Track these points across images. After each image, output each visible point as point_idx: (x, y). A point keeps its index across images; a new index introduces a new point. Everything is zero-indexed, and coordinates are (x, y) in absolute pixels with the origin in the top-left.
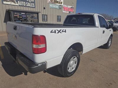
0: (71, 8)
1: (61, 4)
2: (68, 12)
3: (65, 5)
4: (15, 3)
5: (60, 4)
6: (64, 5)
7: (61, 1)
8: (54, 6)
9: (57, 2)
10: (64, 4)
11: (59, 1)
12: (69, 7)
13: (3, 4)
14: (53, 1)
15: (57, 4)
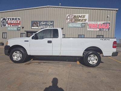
0: (104, 23)
2: (98, 30)
3: (92, 22)
4: (38, 27)
5: (83, 22)
6: (89, 22)
7: (84, 19)
8: (75, 25)
11: (81, 19)
12: (99, 23)
13: (31, 28)
14: (73, 20)
15: (79, 22)
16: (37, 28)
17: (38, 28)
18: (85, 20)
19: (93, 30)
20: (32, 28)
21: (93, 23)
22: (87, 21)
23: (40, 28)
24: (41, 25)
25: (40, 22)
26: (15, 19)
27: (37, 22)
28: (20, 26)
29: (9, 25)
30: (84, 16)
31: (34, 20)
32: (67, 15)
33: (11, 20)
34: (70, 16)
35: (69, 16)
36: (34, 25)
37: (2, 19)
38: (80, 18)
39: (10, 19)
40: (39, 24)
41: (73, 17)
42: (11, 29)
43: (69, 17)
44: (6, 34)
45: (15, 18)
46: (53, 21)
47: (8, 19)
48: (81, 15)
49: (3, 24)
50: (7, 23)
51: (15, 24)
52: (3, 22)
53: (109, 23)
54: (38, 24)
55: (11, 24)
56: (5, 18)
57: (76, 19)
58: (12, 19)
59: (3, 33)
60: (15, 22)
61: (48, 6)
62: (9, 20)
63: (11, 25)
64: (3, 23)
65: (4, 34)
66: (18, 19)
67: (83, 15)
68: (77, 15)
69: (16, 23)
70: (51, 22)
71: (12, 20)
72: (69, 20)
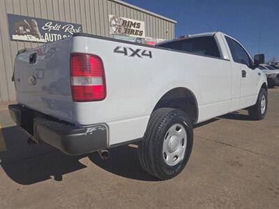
1: (141, 35)
3: (150, 38)
4: (38, 37)
5: (139, 36)
6: (147, 38)
7: (139, 30)
10: (147, 35)
12: (158, 40)
13: (12, 40)
14: (123, 30)
15: (131, 35)
16: (34, 38)
17: (37, 40)
20: (15, 37)
22: (143, 36)
23: (42, 40)
24: (47, 31)
25: (42, 22)
32: (111, 16)
34: (117, 20)
36: (21, 28)
38: (132, 28)
40: (40, 29)
41: (121, 22)
43: (113, 22)
48: (134, 21)
54: (37, 29)
68: (128, 20)
70: (76, 27)
72: (114, 29)
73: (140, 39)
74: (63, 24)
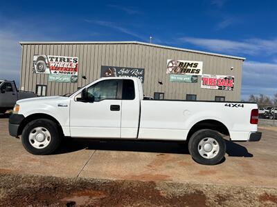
0: (226, 78)
2: (217, 88)
3: (208, 75)
5: (195, 74)
7: (196, 69)
8: (181, 79)
9: (189, 71)
10: (204, 73)
11: (192, 68)
12: (218, 77)
14: (179, 70)
15: (187, 74)
18: (198, 71)
19: (209, 87)
21: (210, 76)
22: (200, 73)
24: (121, 74)
25: (119, 69)
26: (66, 60)
27: (112, 68)
28: (76, 74)
29: (53, 72)
30: (196, 65)
31: (107, 65)
32: (169, 61)
33: (57, 60)
34: (174, 63)
35: (171, 62)
36: (107, 73)
37: (35, 58)
38: (189, 67)
39: (54, 60)
40: (117, 73)
41: (178, 64)
42: (57, 78)
43: (171, 65)
44: (44, 88)
45: (66, 57)
46: (144, 69)
47: (52, 58)
48: (190, 62)
49: (38, 68)
50: (48, 67)
51: (66, 69)
52: (39, 64)
53: (233, 79)
54: (115, 73)
55: (57, 68)
56: (45, 56)
57: (183, 68)
58: (59, 60)
59: (37, 86)
60: (66, 65)
61: (135, 42)
62: (52, 60)
63: (58, 72)
64: (38, 66)
65: (39, 88)
66: (72, 60)
67: (194, 62)
68: (184, 62)
69: (69, 67)
70: (140, 70)
71: (61, 61)
72: (170, 69)
73: (196, 76)
74: (131, 69)
